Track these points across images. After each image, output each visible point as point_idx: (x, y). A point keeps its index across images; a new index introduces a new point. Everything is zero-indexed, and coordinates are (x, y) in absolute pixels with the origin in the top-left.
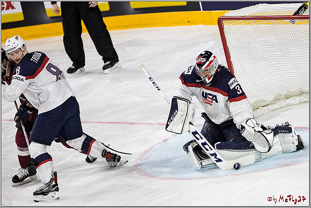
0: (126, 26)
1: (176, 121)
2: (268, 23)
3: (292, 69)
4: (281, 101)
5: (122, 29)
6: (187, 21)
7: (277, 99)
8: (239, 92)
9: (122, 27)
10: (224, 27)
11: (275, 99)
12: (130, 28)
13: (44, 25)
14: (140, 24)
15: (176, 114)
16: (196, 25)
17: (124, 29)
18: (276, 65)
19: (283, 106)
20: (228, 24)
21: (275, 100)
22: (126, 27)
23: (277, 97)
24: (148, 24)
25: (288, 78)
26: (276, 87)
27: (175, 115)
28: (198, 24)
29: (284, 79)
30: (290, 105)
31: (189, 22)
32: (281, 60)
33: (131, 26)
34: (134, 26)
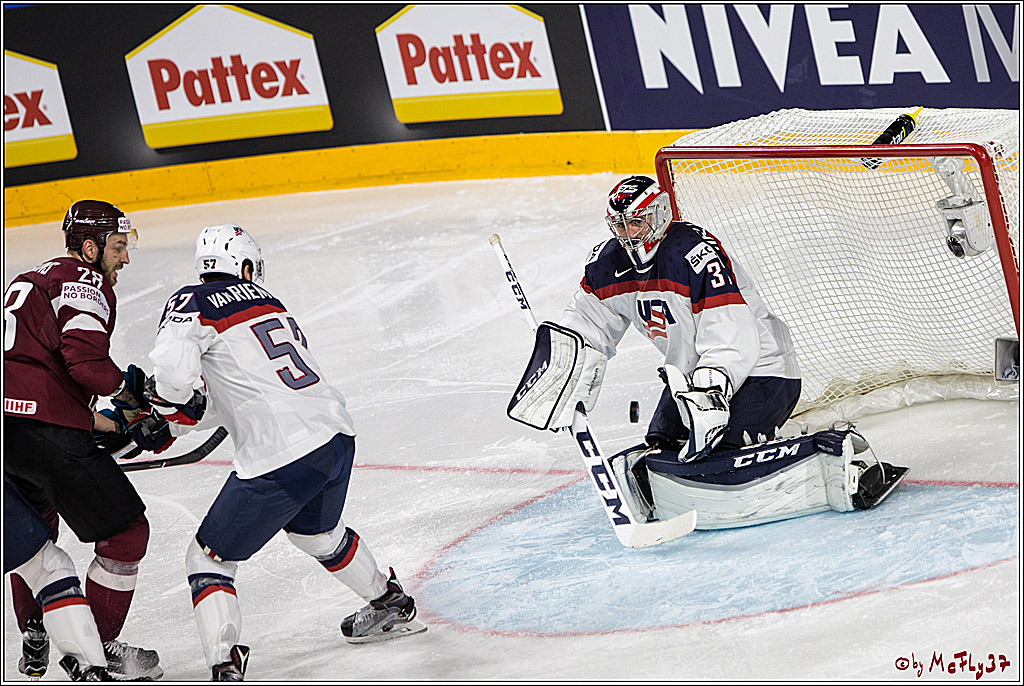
0: (381, 176)
1: (539, 393)
2: (808, 167)
3: (879, 304)
4: (843, 403)
5: (371, 185)
6: (566, 162)
7: (833, 393)
8: (718, 281)
9: (370, 177)
10: (675, 177)
11: (828, 393)
12: (393, 184)
13: (135, 173)
14: (423, 169)
15: (542, 373)
16: (590, 173)
17: (377, 185)
18: (832, 293)
19: (851, 415)
20: (687, 171)
21: (827, 398)
22: (380, 179)
23: (832, 389)
24: (449, 171)
25: (867, 332)
26: (828, 357)
27: (539, 374)
28: (597, 170)
29: (853, 333)
30: (871, 412)
31: (569, 163)
32: (845, 277)
33: (397, 176)
34: (405, 177)
